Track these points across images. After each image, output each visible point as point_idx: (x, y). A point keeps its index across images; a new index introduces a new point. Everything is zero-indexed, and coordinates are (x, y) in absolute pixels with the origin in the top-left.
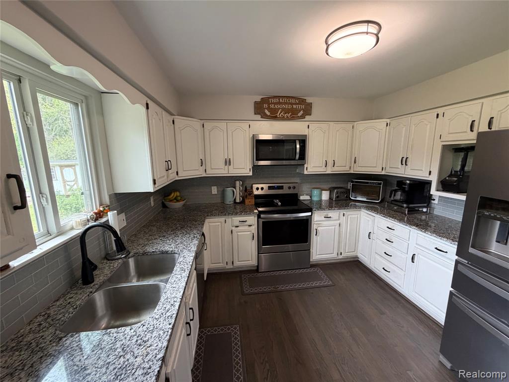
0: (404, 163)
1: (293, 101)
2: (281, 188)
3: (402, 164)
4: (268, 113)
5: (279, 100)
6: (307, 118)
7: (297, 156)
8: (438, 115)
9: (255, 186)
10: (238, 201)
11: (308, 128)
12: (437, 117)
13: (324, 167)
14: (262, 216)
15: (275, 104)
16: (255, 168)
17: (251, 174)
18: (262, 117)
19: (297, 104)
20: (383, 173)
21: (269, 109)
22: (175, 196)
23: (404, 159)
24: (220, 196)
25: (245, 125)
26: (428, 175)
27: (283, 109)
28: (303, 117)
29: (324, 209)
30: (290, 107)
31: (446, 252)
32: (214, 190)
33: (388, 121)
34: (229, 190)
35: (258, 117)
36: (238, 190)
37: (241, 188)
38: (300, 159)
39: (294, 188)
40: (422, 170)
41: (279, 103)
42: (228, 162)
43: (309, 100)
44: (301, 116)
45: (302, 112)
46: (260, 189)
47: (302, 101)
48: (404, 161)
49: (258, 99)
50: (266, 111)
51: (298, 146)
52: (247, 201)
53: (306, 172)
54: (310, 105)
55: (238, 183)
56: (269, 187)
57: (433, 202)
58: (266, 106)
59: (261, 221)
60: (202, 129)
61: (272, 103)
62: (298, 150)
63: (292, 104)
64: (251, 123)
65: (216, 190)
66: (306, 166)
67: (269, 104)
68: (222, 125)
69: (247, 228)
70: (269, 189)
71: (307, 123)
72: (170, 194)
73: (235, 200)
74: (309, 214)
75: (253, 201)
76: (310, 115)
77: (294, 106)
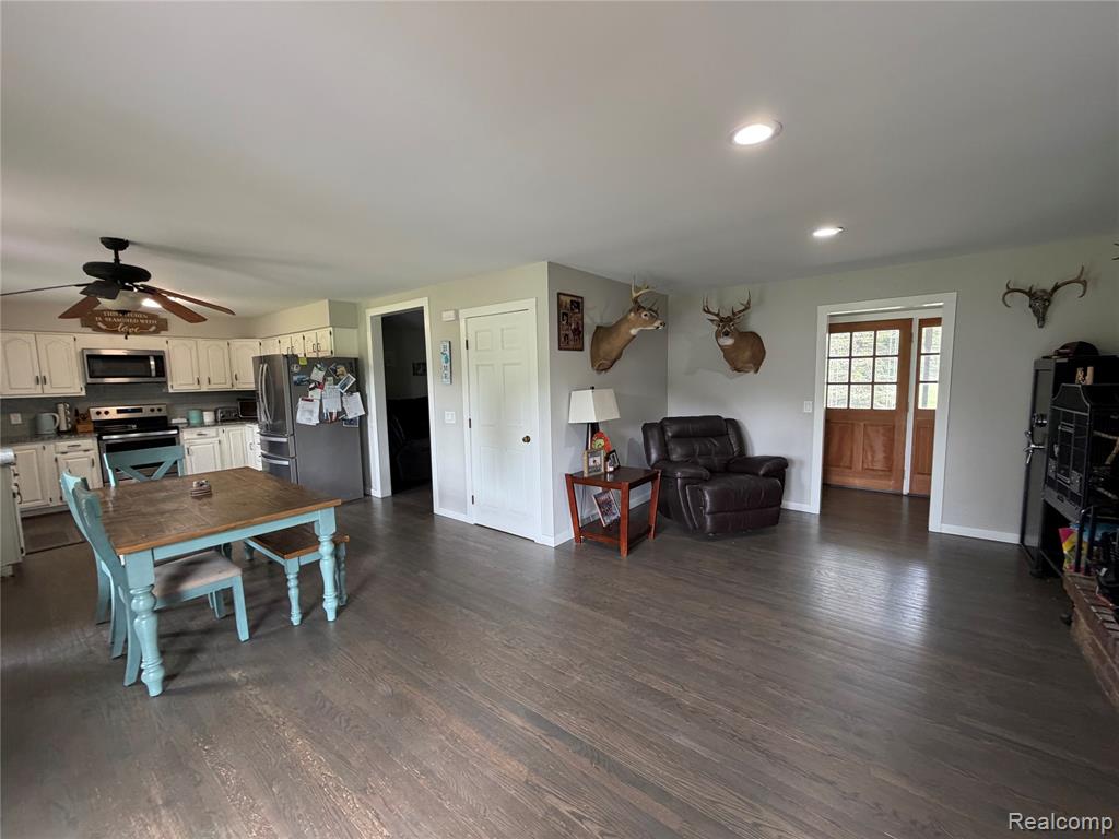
1: (139, 316)
2: (140, 410)
4: (103, 327)
5: (119, 314)
6: (163, 333)
7: (154, 373)
9: (93, 411)
10: (63, 429)
11: (167, 343)
13: (196, 384)
14: (104, 437)
15: (112, 317)
16: (88, 387)
17: (83, 394)
18: (93, 330)
19: (146, 319)
21: (104, 322)
24: (27, 426)
25: (66, 338)
27: (126, 324)
28: (157, 332)
29: (194, 427)
30: (135, 321)
32: (16, 419)
34: (46, 417)
35: (89, 330)
36: (63, 415)
37: (68, 412)
38: (157, 376)
39: (159, 410)
41: (119, 316)
42: (41, 380)
43: (162, 316)
44: (154, 332)
45: (153, 328)
46: (103, 414)
47: (153, 317)
50: (100, 324)
51: (152, 363)
52: (80, 427)
53: (171, 391)
54: (165, 321)
55: (61, 405)
56: (118, 410)
58: (98, 318)
59: (104, 445)
61: (108, 317)
62: (153, 367)
63: (138, 319)
64: (76, 335)
65: (19, 419)
66: (170, 384)
67: (103, 317)
68: (29, 336)
69: (82, 453)
70: (118, 413)
71: (165, 339)
73: (58, 428)
74: (175, 432)
75: (91, 427)
76: (167, 330)
77: (142, 321)
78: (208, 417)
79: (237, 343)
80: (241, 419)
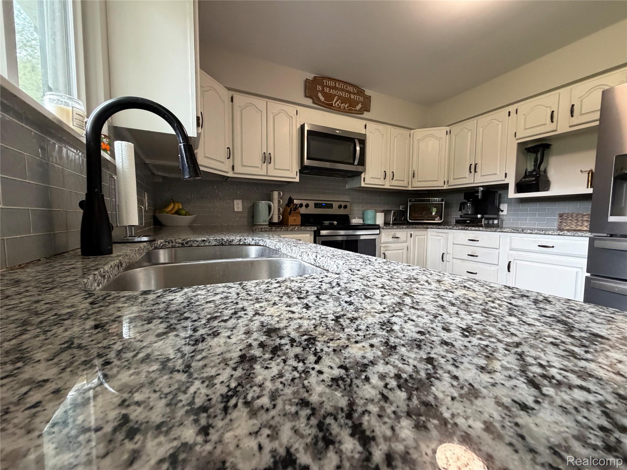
0: (473, 170)
1: (350, 89)
2: (330, 206)
3: (471, 172)
4: (322, 99)
5: (336, 84)
6: (366, 115)
7: (357, 161)
8: (509, 112)
9: (297, 202)
10: (276, 220)
11: (365, 128)
12: (509, 115)
13: (382, 179)
14: (322, 232)
15: (331, 88)
17: (297, 180)
18: (314, 103)
19: (354, 94)
20: (445, 187)
21: (323, 92)
22: (176, 208)
23: (473, 167)
24: (246, 215)
25: (291, 109)
26: (504, 178)
27: (340, 97)
28: (361, 112)
30: (347, 95)
31: (553, 247)
32: (238, 206)
33: (448, 129)
34: (263, 205)
35: (309, 102)
36: (276, 204)
37: (281, 201)
38: (358, 164)
39: (345, 207)
40: (496, 174)
41: (335, 88)
42: (267, 159)
43: (368, 92)
44: (359, 111)
45: (360, 106)
46: (304, 207)
47: (361, 92)
48: (473, 168)
49: (311, 76)
50: (320, 95)
51: (358, 148)
52: (291, 219)
53: (363, 185)
54: (369, 98)
55: (276, 194)
56: (315, 204)
57: (501, 213)
58: (319, 88)
60: (231, 103)
61: (327, 86)
62: (357, 154)
63: (350, 93)
64: (299, 108)
65: (240, 206)
66: (363, 176)
67: (323, 87)
68: (261, 103)
70: (315, 207)
71: (364, 122)
72: (167, 205)
73: (271, 219)
74: (377, 232)
75: (299, 220)
76: (369, 111)
77: (352, 96)
78: (380, 219)
79: (419, 133)
80: (409, 224)
